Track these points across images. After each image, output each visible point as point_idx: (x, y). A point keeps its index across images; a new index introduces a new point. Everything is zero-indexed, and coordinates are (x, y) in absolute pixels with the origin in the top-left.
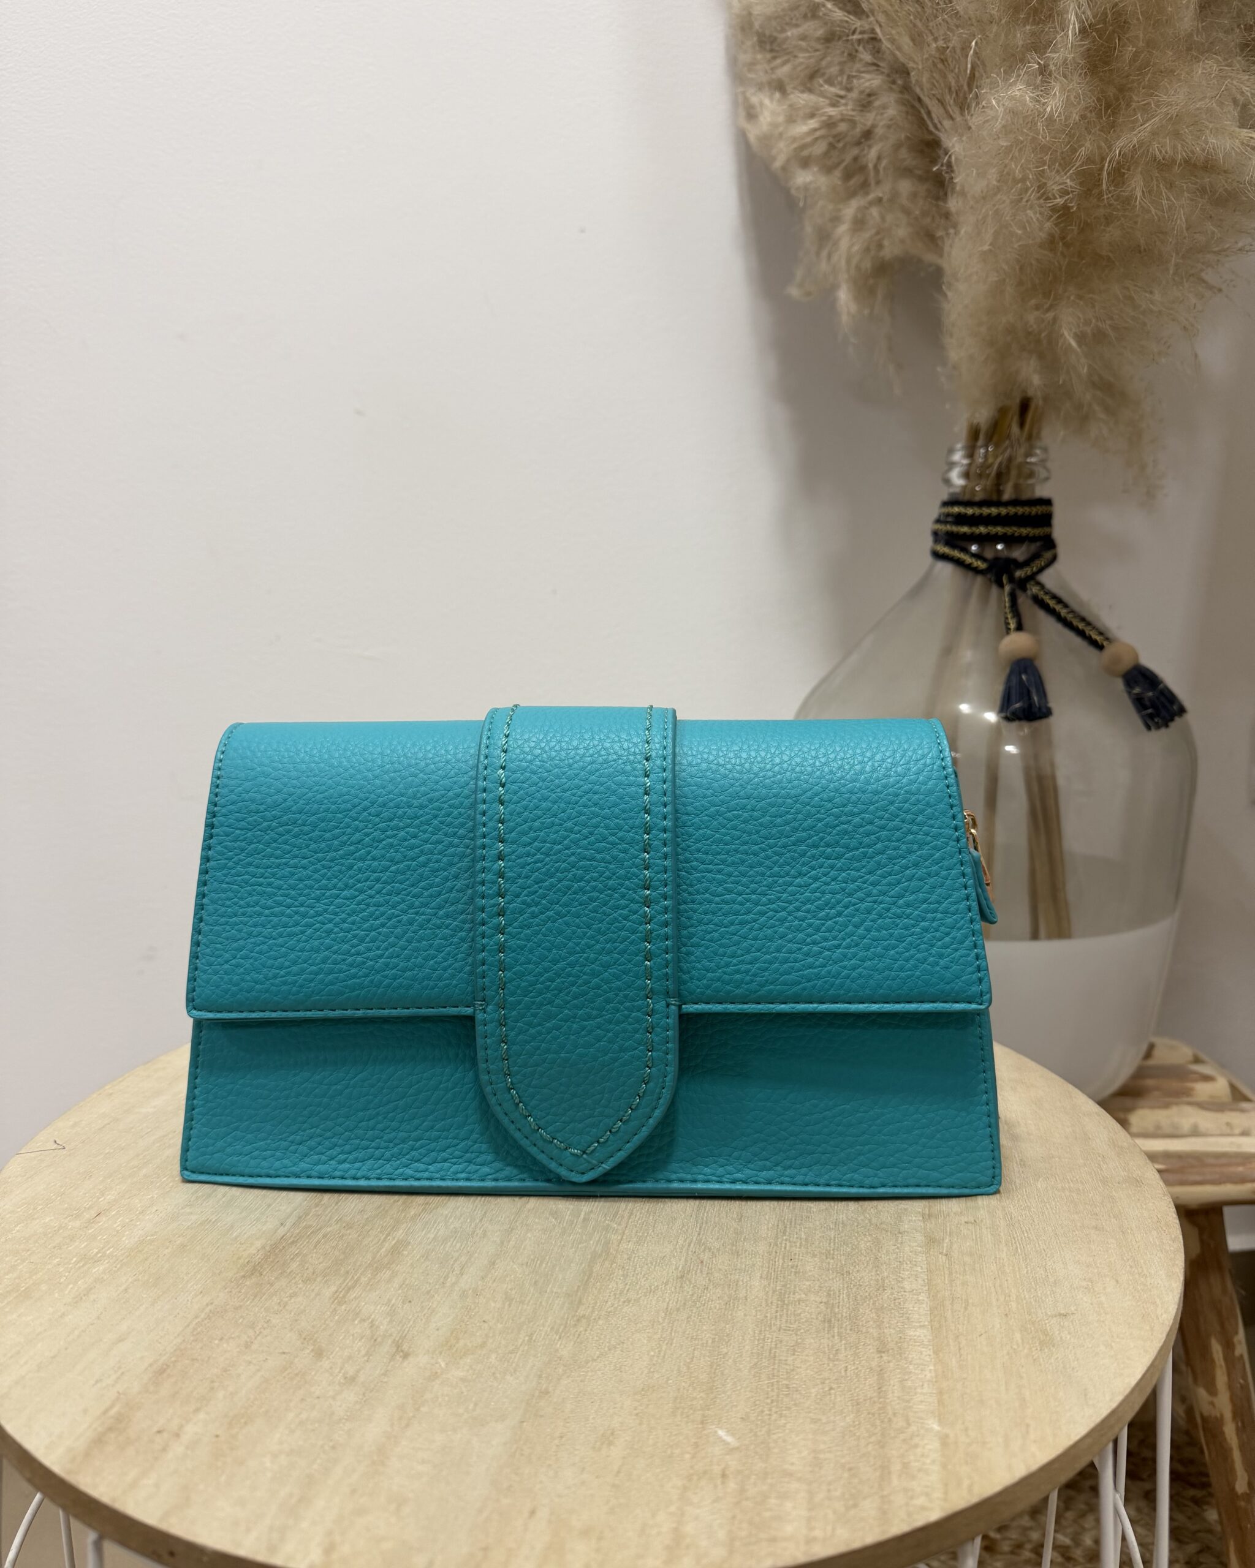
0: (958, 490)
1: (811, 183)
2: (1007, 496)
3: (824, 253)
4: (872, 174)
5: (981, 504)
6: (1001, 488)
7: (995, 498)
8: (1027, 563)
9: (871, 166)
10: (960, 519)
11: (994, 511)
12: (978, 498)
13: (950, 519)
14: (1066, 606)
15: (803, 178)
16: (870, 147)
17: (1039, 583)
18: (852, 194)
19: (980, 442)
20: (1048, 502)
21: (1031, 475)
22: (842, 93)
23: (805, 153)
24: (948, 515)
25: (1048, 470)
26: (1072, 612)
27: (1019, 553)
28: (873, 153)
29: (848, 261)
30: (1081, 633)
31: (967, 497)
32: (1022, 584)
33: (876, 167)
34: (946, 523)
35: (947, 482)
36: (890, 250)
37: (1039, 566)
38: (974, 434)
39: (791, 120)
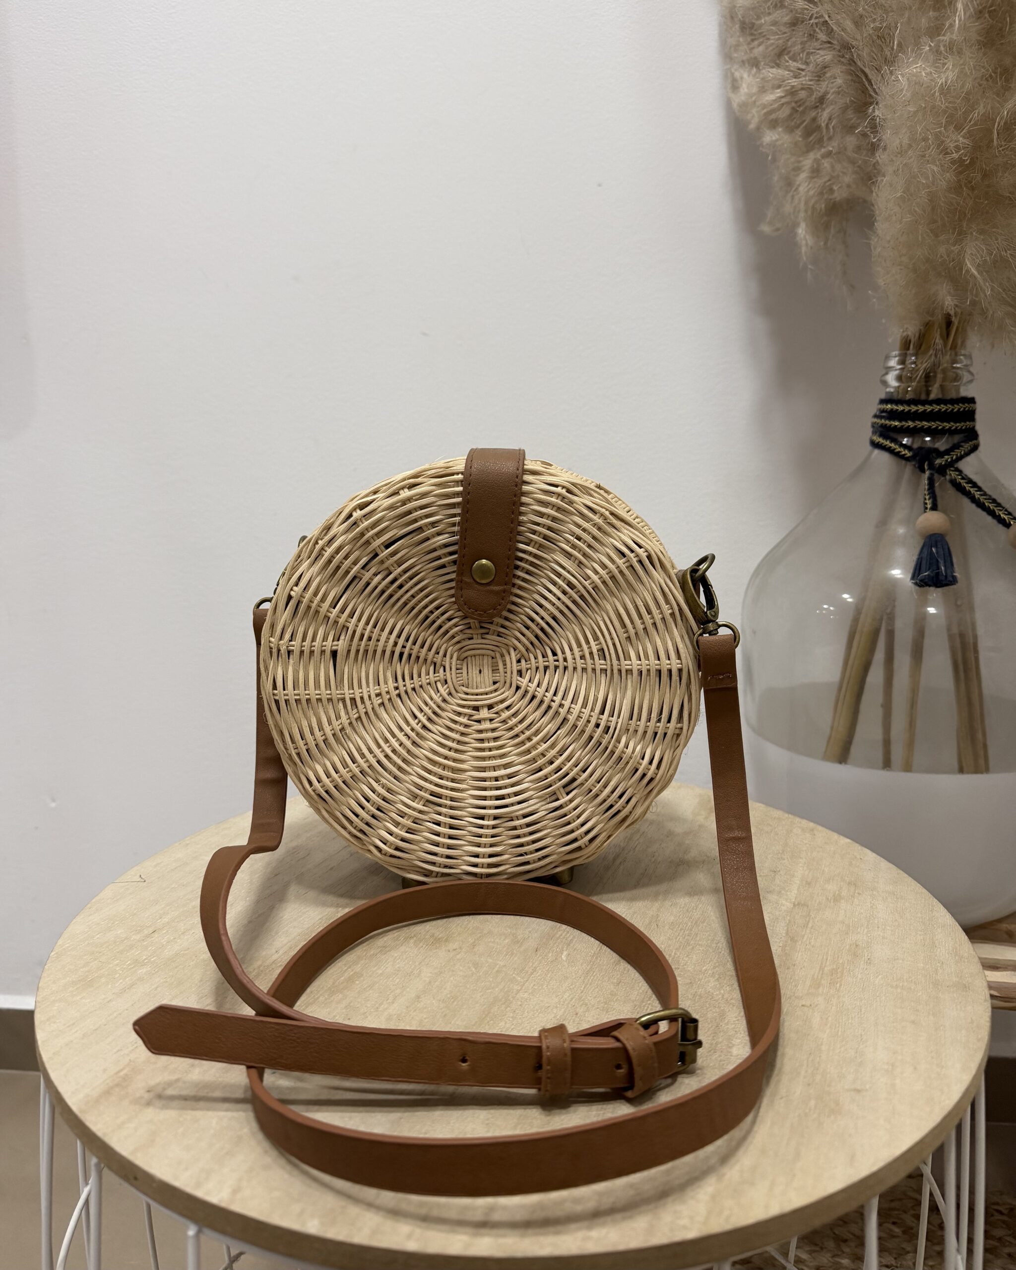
0: (892, 390)
1: (777, 140)
2: (932, 396)
3: (789, 198)
4: (824, 131)
5: (909, 402)
6: (930, 389)
7: (923, 397)
8: (947, 452)
9: (823, 125)
10: (892, 415)
11: (921, 408)
12: (908, 397)
13: (884, 414)
14: (980, 489)
15: (769, 137)
16: (824, 110)
17: (957, 470)
18: (809, 148)
19: (911, 351)
20: (972, 401)
21: (957, 378)
22: (803, 67)
23: (773, 116)
24: (883, 411)
25: (972, 374)
26: (985, 494)
27: (942, 444)
28: (825, 115)
29: (806, 203)
30: (991, 513)
31: (900, 396)
32: (942, 471)
33: (827, 125)
34: (881, 417)
35: (885, 383)
36: (839, 194)
37: (959, 455)
38: (906, 344)
39: (762, 90)
